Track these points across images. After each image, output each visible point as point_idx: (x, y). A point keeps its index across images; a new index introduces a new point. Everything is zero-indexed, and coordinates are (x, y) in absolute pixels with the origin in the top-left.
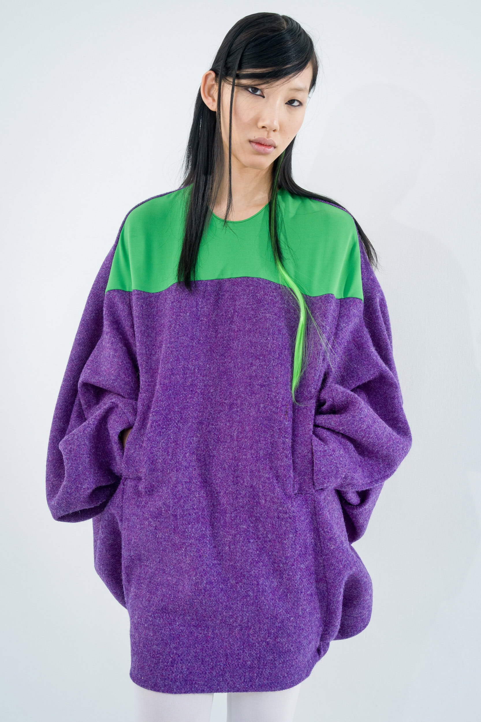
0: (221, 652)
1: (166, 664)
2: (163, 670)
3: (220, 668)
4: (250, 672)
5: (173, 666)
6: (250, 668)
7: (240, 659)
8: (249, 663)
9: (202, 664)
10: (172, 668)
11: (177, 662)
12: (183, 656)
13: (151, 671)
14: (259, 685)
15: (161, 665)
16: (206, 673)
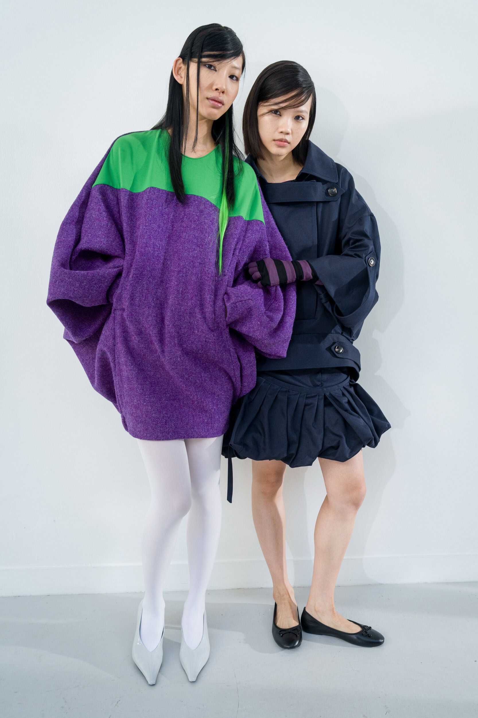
0: (190, 414)
1: (162, 424)
2: (161, 427)
3: (191, 424)
4: (207, 426)
5: (166, 424)
6: (207, 424)
7: (200, 418)
8: (206, 420)
9: (181, 422)
10: (166, 425)
11: (168, 422)
12: (171, 418)
13: (154, 429)
14: (213, 433)
15: (159, 425)
16: (184, 427)
